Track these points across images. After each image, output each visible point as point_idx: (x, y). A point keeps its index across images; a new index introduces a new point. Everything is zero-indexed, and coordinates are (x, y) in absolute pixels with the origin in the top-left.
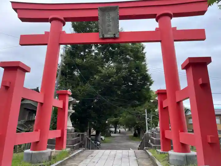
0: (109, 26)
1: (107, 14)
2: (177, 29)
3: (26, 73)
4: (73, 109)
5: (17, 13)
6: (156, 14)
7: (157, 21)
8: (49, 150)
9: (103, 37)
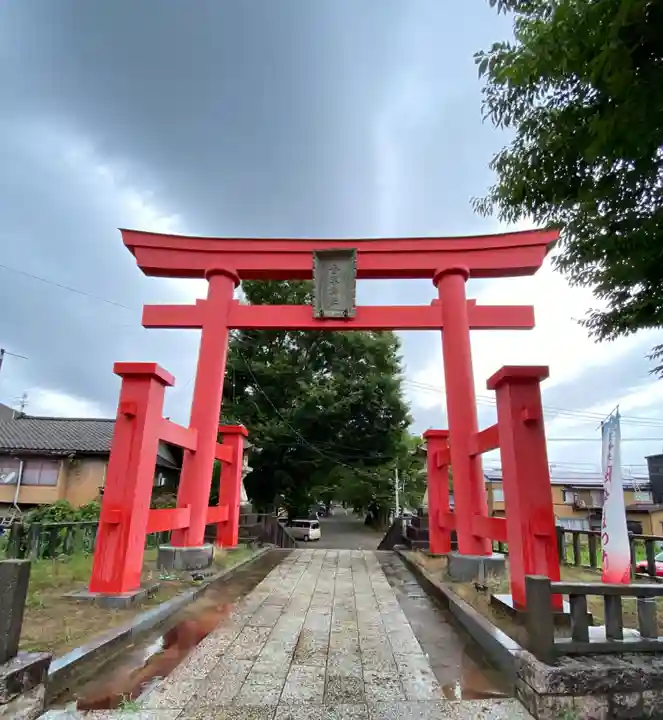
0: (335, 292)
1: (331, 264)
2: (478, 303)
3: (167, 388)
4: (249, 465)
5: (134, 254)
6: (435, 270)
7: (436, 283)
8: (208, 547)
9: (322, 315)
